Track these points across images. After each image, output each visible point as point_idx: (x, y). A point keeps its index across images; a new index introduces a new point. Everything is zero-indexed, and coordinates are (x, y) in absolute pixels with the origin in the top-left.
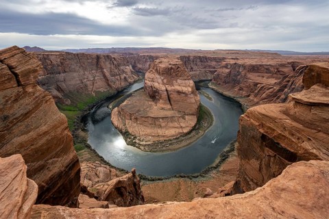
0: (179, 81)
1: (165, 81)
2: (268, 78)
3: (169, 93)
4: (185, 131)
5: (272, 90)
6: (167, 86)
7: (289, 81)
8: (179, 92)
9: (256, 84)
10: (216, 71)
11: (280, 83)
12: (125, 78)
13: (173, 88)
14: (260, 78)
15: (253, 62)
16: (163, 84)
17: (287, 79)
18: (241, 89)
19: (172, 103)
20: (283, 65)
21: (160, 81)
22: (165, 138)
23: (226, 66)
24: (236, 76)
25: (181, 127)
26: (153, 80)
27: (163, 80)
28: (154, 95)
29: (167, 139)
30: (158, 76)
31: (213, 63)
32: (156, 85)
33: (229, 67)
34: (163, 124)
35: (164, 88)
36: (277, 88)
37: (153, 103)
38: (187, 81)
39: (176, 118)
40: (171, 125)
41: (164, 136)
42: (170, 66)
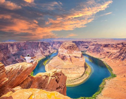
0: (75, 52)
1: (68, 52)
2: (113, 49)
3: (71, 57)
4: (81, 75)
5: (116, 55)
6: (69, 54)
7: (124, 51)
8: (75, 57)
9: (108, 53)
10: (88, 47)
11: (119, 52)
12: (49, 51)
13: (72, 55)
14: (109, 50)
15: (105, 43)
16: (68, 53)
17: (123, 50)
18: (101, 55)
19: (72, 62)
20: (118, 44)
21: (66, 52)
22: (72, 79)
23: (93, 45)
24: (98, 49)
25: (79, 73)
26: (63, 52)
27: (67, 52)
28: (63, 58)
29: (73, 79)
30: (65, 50)
31: (86, 44)
32: (64, 54)
33: (94, 45)
34: (70, 72)
35: (68, 55)
36: (118, 54)
37: (63, 62)
38: (78, 52)
39: (75, 69)
40: (74, 72)
41: (71, 78)
42: (70, 46)
